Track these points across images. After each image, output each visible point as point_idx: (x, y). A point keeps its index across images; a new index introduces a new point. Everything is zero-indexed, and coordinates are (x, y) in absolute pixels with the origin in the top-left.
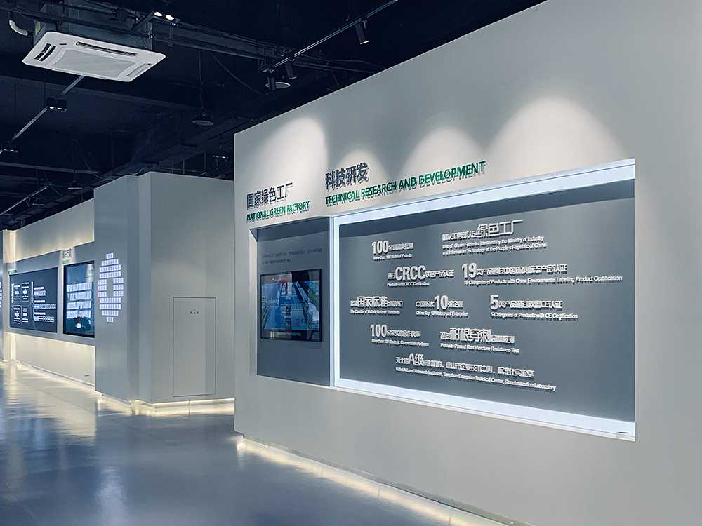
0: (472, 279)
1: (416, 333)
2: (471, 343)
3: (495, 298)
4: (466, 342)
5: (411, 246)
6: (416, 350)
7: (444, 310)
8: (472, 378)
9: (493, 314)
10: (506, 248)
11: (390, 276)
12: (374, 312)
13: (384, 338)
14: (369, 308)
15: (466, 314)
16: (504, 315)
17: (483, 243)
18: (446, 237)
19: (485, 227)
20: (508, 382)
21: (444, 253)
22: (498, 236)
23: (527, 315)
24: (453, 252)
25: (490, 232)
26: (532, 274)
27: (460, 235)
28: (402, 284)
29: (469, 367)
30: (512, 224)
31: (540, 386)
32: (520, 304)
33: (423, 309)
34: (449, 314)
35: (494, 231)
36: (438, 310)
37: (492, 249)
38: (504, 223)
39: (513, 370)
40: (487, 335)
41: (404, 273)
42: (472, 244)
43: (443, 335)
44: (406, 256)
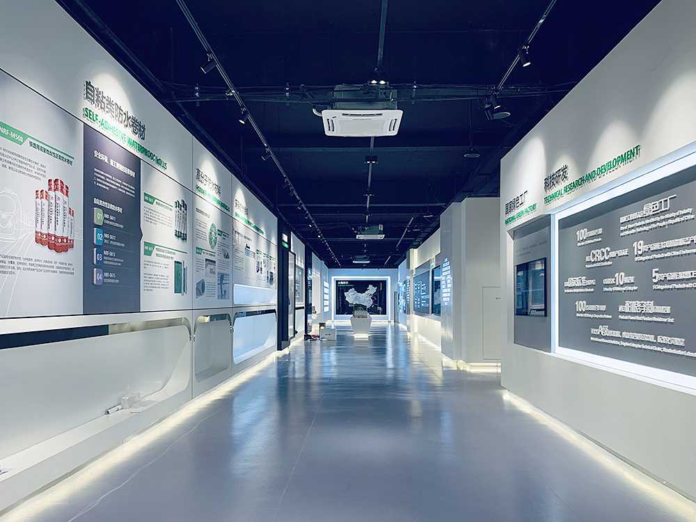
0: (640, 255)
1: (603, 308)
2: (639, 314)
3: (656, 272)
4: (635, 314)
5: (600, 231)
6: (603, 322)
7: (622, 286)
8: (640, 346)
9: (655, 287)
10: (664, 223)
11: (587, 259)
12: (577, 290)
13: (584, 312)
14: (574, 287)
15: (635, 288)
16: (662, 287)
17: (647, 221)
18: (623, 219)
19: (649, 207)
20: (665, 350)
21: (621, 235)
22: (658, 213)
23: (680, 286)
24: (627, 233)
25: (652, 210)
26: (683, 246)
27: (633, 216)
28: (595, 265)
29: (638, 336)
30: (668, 200)
31: (689, 354)
32: (673, 276)
33: (608, 285)
34: (624, 289)
35: (655, 209)
36: (618, 286)
37: (654, 226)
38: (662, 200)
39: (669, 339)
40: (650, 306)
41: (596, 255)
42: (640, 224)
43: (621, 308)
44: (597, 240)
